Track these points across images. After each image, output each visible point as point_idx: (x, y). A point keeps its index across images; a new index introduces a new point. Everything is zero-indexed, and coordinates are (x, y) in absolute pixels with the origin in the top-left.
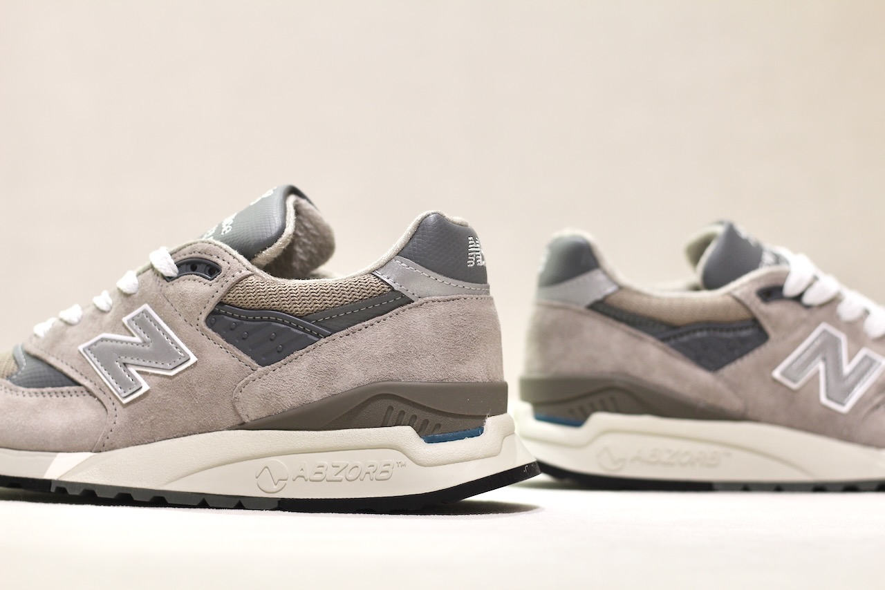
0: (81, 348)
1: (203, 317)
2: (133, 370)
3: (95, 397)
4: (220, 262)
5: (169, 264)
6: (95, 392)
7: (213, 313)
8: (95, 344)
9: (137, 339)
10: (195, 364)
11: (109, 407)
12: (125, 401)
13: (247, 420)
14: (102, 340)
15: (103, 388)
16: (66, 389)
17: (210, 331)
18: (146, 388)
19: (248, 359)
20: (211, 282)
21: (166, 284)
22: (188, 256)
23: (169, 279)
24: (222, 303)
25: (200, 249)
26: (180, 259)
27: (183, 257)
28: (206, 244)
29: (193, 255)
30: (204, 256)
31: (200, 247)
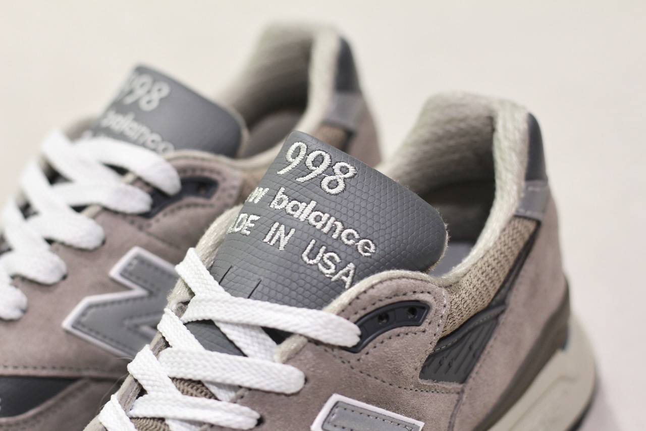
1: (419, 370)
4: (421, 296)
7: (427, 359)
20: (422, 328)
21: (352, 357)
22: (370, 308)
23: (355, 349)
24: (441, 340)
25: (387, 292)
26: (358, 316)
27: (363, 313)
28: (389, 282)
29: (377, 306)
30: (395, 299)
31: (384, 290)
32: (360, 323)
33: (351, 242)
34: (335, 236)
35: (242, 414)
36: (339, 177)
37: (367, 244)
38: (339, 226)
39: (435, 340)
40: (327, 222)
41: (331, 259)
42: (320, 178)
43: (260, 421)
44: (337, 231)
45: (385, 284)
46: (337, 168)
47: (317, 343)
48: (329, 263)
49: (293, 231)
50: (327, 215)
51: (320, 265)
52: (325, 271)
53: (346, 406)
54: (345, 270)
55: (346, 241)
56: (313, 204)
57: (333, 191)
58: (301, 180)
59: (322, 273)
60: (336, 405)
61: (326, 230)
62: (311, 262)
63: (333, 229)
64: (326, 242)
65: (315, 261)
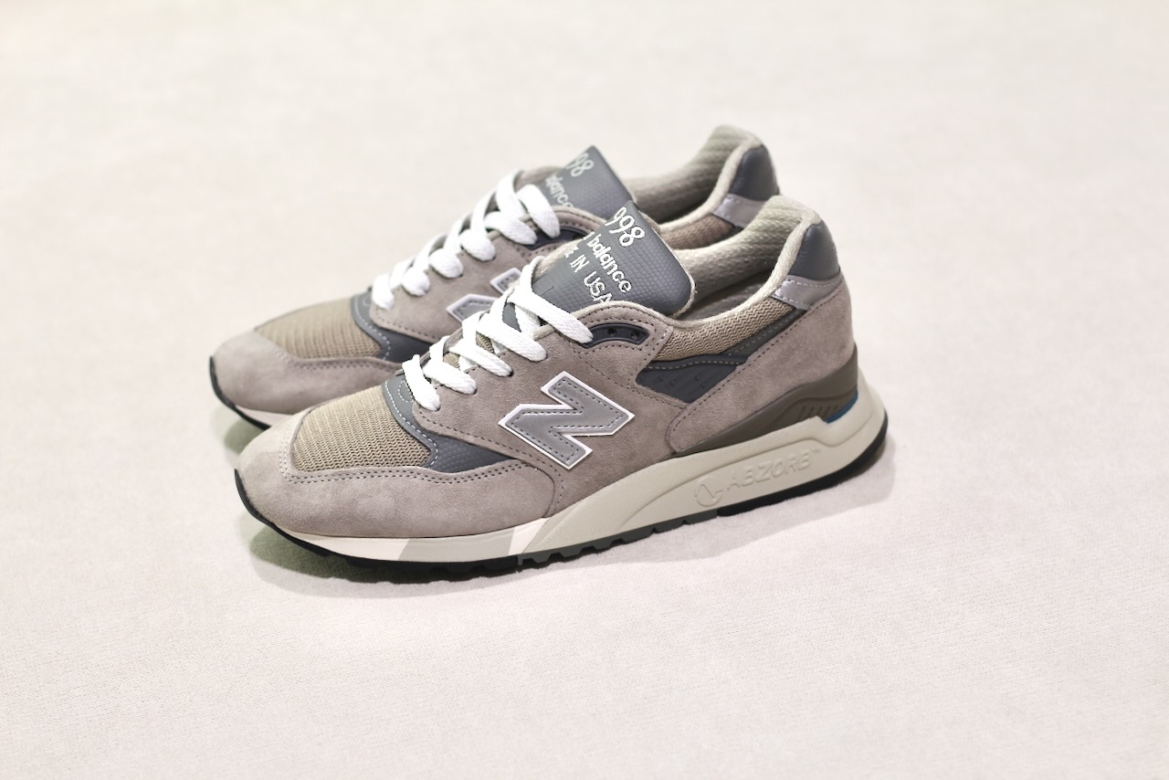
0: (503, 422)
1: (635, 377)
2: (569, 437)
3: (534, 467)
4: (644, 325)
5: (584, 331)
6: (533, 463)
7: (644, 371)
8: (517, 417)
9: (564, 406)
10: (632, 420)
11: (553, 474)
12: (569, 468)
13: (678, 450)
14: (523, 412)
15: (540, 457)
16: (498, 465)
17: (640, 387)
18: (588, 451)
19: (677, 401)
20: (639, 346)
21: (583, 351)
22: (602, 322)
23: (586, 345)
24: (653, 362)
25: (617, 314)
26: (593, 324)
27: (596, 323)
28: (621, 309)
29: (609, 321)
30: (622, 321)
31: (616, 312)
32: (592, 329)
33: (617, 280)
34: (609, 273)
35: (500, 364)
36: (633, 236)
37: (627, 285)
38: (616, 267)
39: (650, 359)
40: (609, 263)
41: (600, 287)
42: (622, 234)
43: (511, 374)
44: (612, 270)
45: (618, 308)
46: (634, 230)
47: (560, 334)
48: (598, 289)
49: (588, 262)
50: (612, 258)
51: (591, 290)
52: (593, 293)
53: (570, 382)
54: (604, 297)
55: (614, 278)
56: (609, 248)
57: (624, 244)
58: (612, 232)
59: (590, 293)
60: (563, 379)
61: (605, 268)
62: (587, 285)
63: (611, 268)
64: (603, 275)
65: (590, 285)
